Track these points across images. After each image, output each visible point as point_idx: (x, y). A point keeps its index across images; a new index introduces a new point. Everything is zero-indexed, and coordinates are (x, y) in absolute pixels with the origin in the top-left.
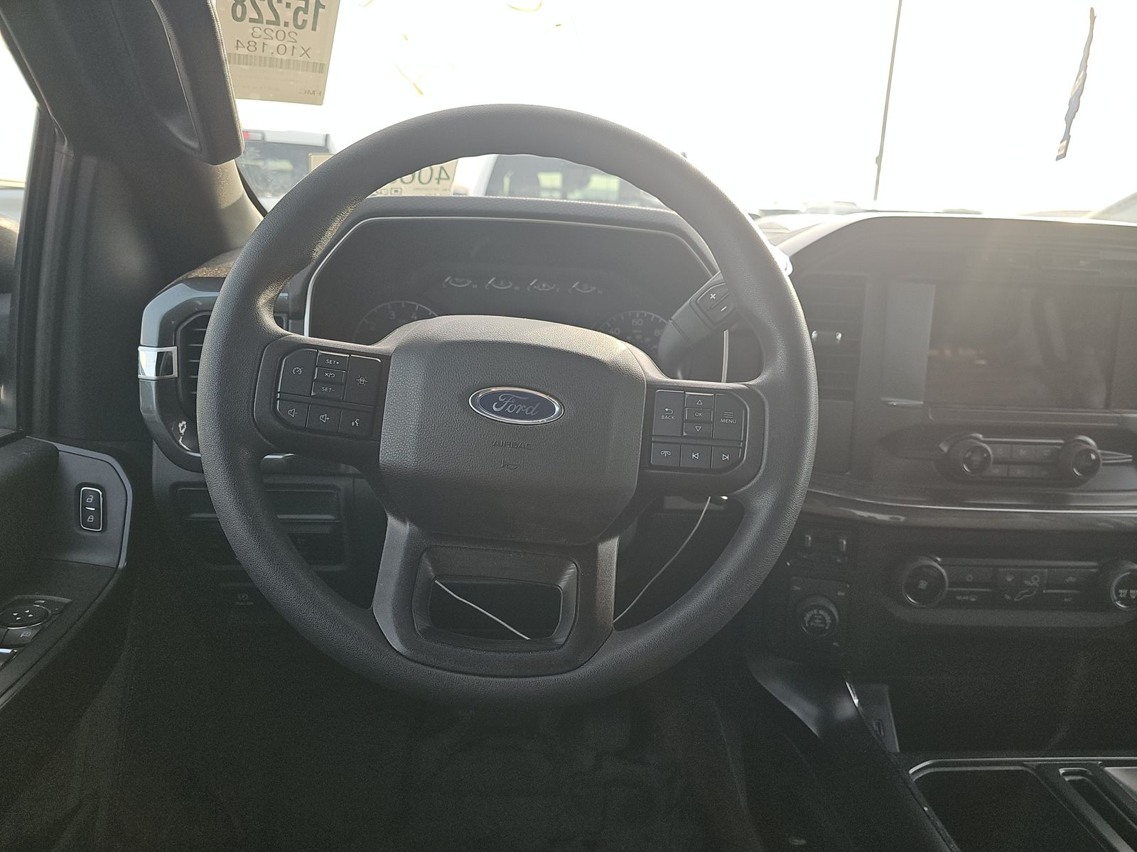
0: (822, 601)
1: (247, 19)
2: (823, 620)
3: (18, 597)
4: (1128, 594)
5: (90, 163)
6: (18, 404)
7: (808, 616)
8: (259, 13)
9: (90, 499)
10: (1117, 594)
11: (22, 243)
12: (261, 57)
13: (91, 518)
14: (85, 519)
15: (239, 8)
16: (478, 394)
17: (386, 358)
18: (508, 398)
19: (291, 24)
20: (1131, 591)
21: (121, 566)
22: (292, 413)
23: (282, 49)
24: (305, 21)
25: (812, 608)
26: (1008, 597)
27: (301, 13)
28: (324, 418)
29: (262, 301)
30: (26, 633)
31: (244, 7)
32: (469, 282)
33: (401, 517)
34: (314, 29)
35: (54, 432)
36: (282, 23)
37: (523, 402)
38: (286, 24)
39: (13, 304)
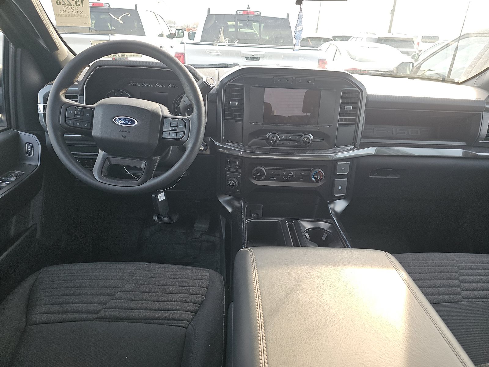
0: (232, 179)
1: (61, 5)
2: (233, 183)
3: (11, 171)
4: (317, 178)
5: (19, 50)
6: (7, 119)
7: (229, 182)
8: (65, 3)
9: (29, 147)
10: (314, 178)
11: (3, 72)
12: (68, 14)
13: (30, 152)
14: (28, 152)
15: (58, 2)
16: (116, 118)
17: (94, 108)
18: (123, 119)
19: (75, 5)
20: (318, 177)
21: (39, 165)
22: (70, 122)
23: (74, 12)
24: (79, 4)
25: (230, 180)
26: (284, 178)
27: (77, 2)
28: (78, 124)
29: (61, 94)
30: (13, 179)
31: (60, 1)
32: (137, 84)
33: (103, 150)
34: (82, 6)
35: (18, 128)
36: (72, 5)
37: (127, 121)
38: (74, 5)
39: (2, 91)
